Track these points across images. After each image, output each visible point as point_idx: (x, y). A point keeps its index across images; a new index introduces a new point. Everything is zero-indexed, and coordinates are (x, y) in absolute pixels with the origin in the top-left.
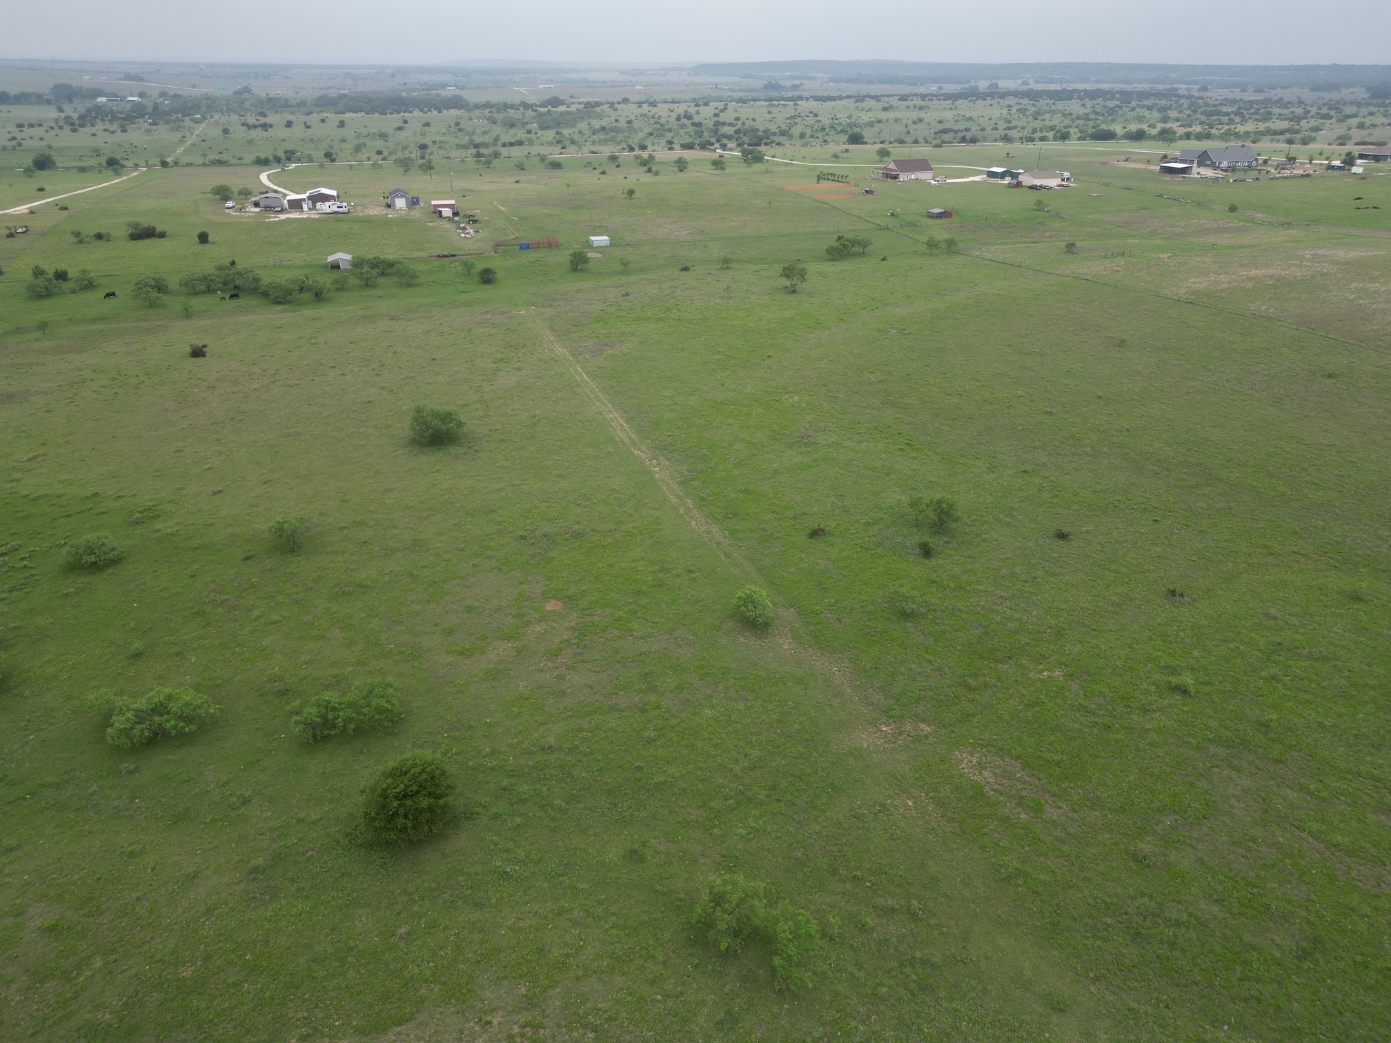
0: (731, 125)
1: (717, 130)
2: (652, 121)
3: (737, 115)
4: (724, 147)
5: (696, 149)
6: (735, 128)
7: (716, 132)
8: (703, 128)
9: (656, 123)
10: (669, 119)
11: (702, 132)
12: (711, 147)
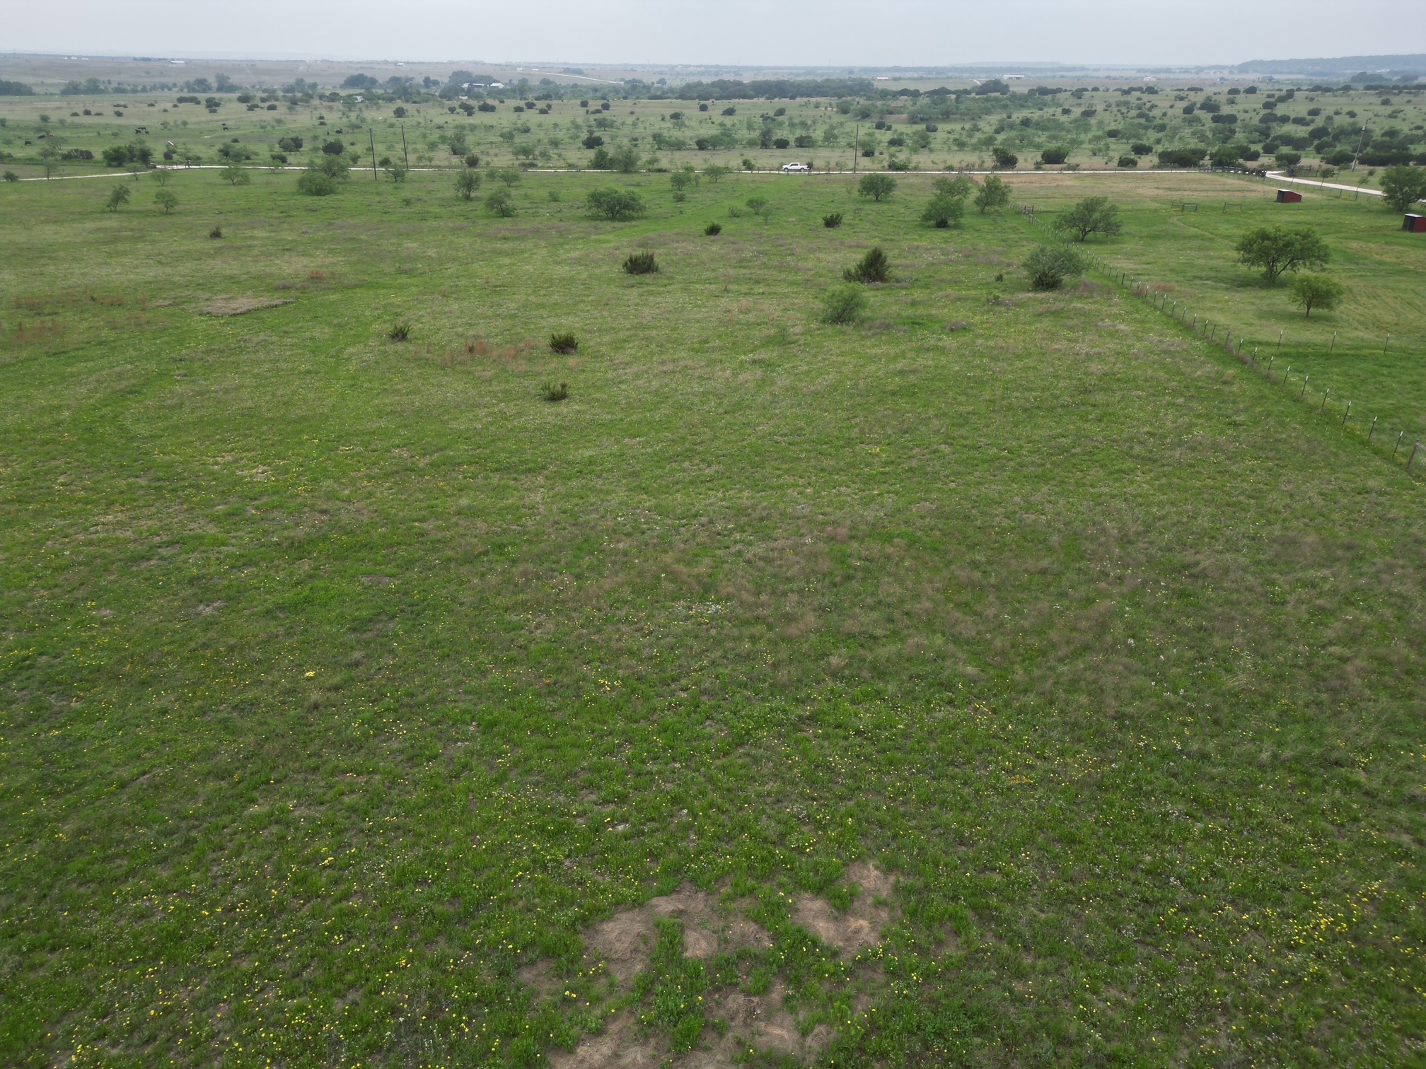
0: (1298, 121)
1: (1268, 128)
2: (1134, 113)
3: (1312, 106)
4: (1290, 165)
5: (1201, 168)
6: (1310, 128)
7: (1265, 133)
8: (1238, 126)
9: (1141, 116)
10: (1170, 112)
11: (1233, 132)
12: (1251, 164)
